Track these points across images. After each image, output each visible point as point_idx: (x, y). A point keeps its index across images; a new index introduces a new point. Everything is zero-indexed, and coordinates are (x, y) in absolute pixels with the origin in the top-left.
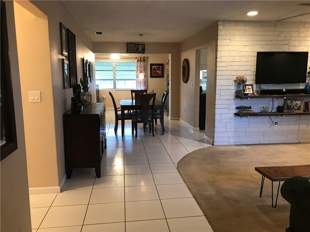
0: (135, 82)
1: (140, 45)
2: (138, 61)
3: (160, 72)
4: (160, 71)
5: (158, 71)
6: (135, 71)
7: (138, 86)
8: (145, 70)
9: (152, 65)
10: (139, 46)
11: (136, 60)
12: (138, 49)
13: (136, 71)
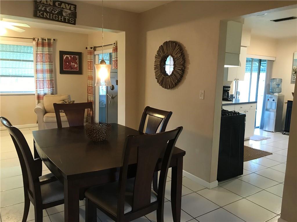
0: (33, 80)
1: (67, 5)
2: (38, 45)
3: (76, 66)
4: (77, 64)
5: (73, 64)
6: (32, 61)
7: (38, 87)
8: (51, 61)
9: (62, 53)
10: (63, 5)
11: (34, 43)
12: (60, 13)
13: (35, 61)
